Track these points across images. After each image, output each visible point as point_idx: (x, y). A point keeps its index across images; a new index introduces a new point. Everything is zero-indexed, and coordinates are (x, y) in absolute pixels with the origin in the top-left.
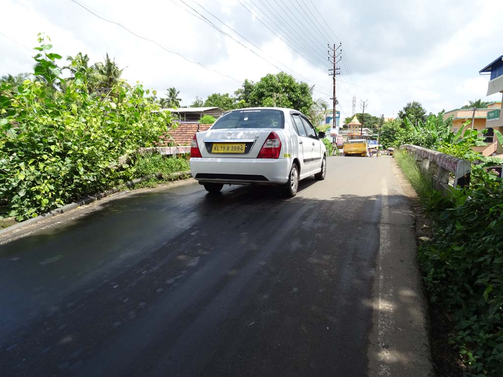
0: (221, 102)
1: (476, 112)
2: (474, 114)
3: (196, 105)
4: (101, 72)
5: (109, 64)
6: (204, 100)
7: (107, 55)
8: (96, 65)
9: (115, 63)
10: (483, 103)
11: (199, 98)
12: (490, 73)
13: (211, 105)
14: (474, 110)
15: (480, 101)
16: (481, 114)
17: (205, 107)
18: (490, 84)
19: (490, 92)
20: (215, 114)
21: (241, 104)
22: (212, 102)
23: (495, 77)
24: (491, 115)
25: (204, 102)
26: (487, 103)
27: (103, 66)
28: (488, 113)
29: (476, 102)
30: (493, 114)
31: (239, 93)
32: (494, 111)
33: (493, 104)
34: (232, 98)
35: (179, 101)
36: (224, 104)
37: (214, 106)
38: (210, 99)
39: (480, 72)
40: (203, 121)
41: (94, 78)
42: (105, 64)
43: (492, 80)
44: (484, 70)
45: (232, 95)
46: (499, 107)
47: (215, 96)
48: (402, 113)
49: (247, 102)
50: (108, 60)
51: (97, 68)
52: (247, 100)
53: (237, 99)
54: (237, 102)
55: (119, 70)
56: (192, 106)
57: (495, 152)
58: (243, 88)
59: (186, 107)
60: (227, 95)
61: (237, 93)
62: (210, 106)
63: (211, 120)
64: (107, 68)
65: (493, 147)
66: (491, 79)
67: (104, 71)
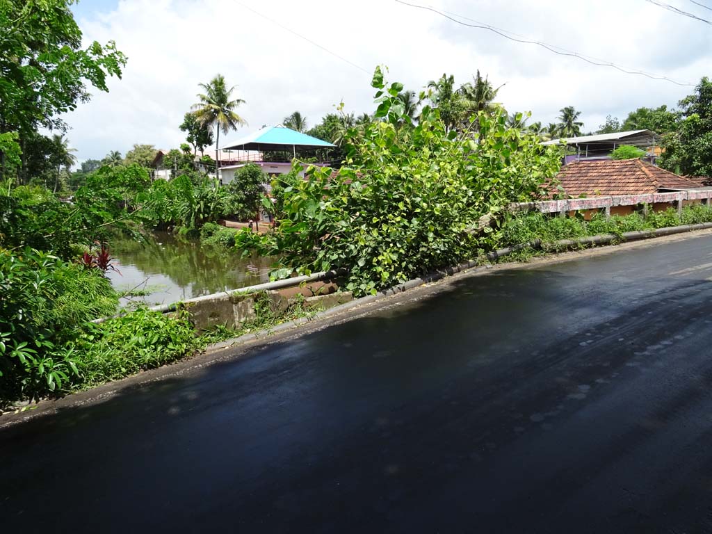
0: (650, 122)
3: (608, 130)
4: (469, 97)
5: (480, 84)
6: (622, 119)
7: (478, 73)
8: (462, 87)
11: (612, 119)
13: (633, 128)
17: (622, 131)
20: (641, 142)
21: (691, 121)
22: (636, 122)
25: (621, 123)
27: (471, 88)
31: (687, 103)
34: (673, 112)
35: (579, 126)
36: (657, 124)
37: (639, 129)
38: (632, 118)
40: (616, 154)
41: (459, 106)
42: (474, 85)
45: (673, 107)
47: (642, 112)
49: (703, 116)
50: (479, 79)
51: (465, 91)
52: (704, 114)
53: (684, 114)
54: (684, 118)
55: (493, 90)
56: (599, 133)
58: (698, 93)
59: (590, 134)
60: (663, 108)
61: (684, 103)
63: (633, 152)
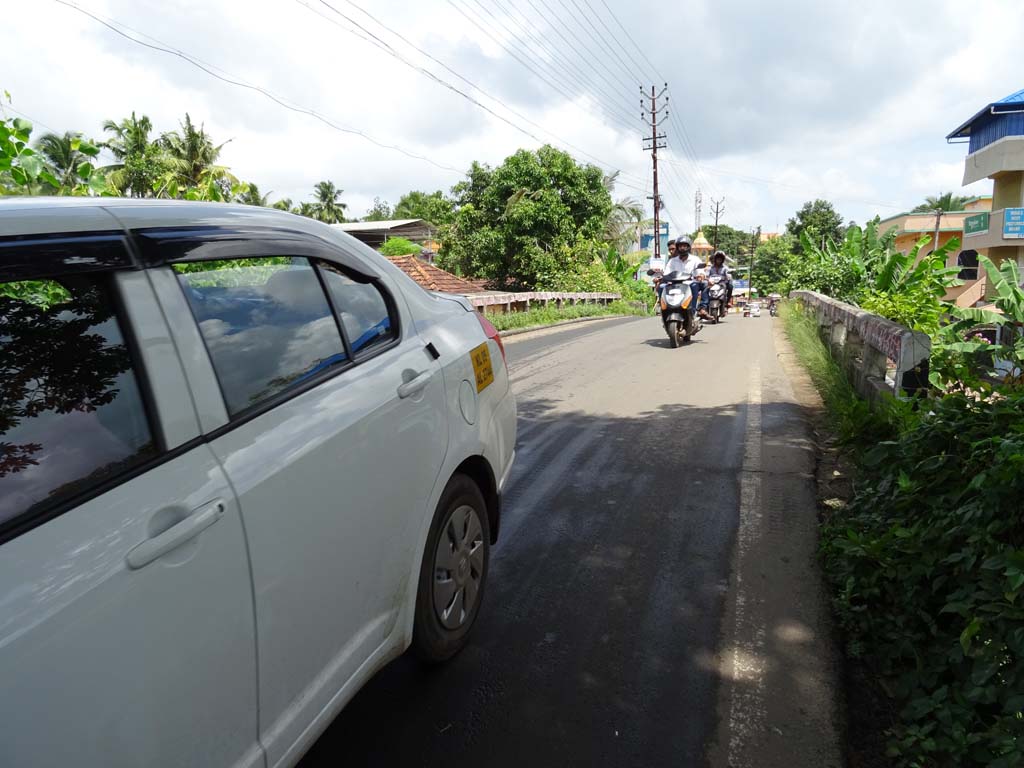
0: (426, 209)
1: (942, 218)
2: (938, 223)
3: (377, 216)
4: (177, 153)
5: (193, 136)
6: (392, 204)
7: (188, 118)
8: (164, 137)
9: (205, 133)
10: (956, 201)
11: (381, 202)
12: (968, 139)
13: (406, 216)
14: (939, 216)
15: (949, 196)
16: (952, 222)
17: (394, 219)
18: (968, 162)
19: (969, 178)
20: (415, 235)
21: (466, 212)
22: (408, 208)
23: (978, 148)
24: (971, 224)
25: (392, 209)
26: (963, 200)
27: (179, 140)
28: (967, 221)
29: (942, 198)
30: (977, 222)
31: (460, 190)
32: (977, 217)
33: (975, 202)
34: (446, 200)
35: (341, 209)
36: (433, 213)
37: (413, 218)
38: (404, 204)
39: (949, 137)
40: (388, 248)
41: (161, 164)
42: (183, 136)
43: (973, 154)
44: (955, 134)
45: (449, 196)
46: (987, 208)
47: (415, 197)
48: (793, 223)
49: (477, 208)
50: (190, 128)
51: (169, 144)
52: (478, 204)
53: (458, 204)
54: (458, 208)
55: (214, 147)
56: (368, 219)
57: (982, 299)
58: (470, 180)
59: (356, 221)
60: (438, 195)
61: (457, 190)
62: (406, 218)
63: (406, 247)
64: (187, 144)
65: (976, 289)
66: (971, 152)
67: (182, 151)
